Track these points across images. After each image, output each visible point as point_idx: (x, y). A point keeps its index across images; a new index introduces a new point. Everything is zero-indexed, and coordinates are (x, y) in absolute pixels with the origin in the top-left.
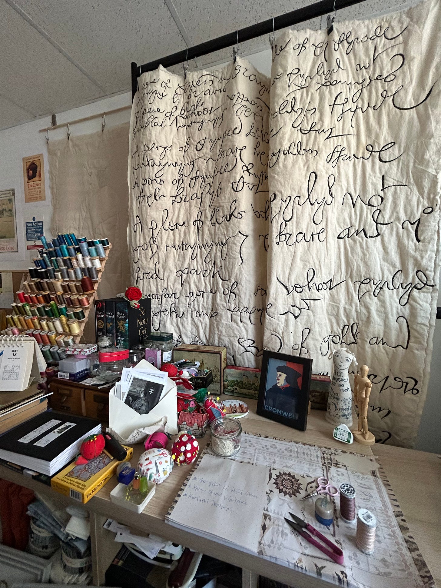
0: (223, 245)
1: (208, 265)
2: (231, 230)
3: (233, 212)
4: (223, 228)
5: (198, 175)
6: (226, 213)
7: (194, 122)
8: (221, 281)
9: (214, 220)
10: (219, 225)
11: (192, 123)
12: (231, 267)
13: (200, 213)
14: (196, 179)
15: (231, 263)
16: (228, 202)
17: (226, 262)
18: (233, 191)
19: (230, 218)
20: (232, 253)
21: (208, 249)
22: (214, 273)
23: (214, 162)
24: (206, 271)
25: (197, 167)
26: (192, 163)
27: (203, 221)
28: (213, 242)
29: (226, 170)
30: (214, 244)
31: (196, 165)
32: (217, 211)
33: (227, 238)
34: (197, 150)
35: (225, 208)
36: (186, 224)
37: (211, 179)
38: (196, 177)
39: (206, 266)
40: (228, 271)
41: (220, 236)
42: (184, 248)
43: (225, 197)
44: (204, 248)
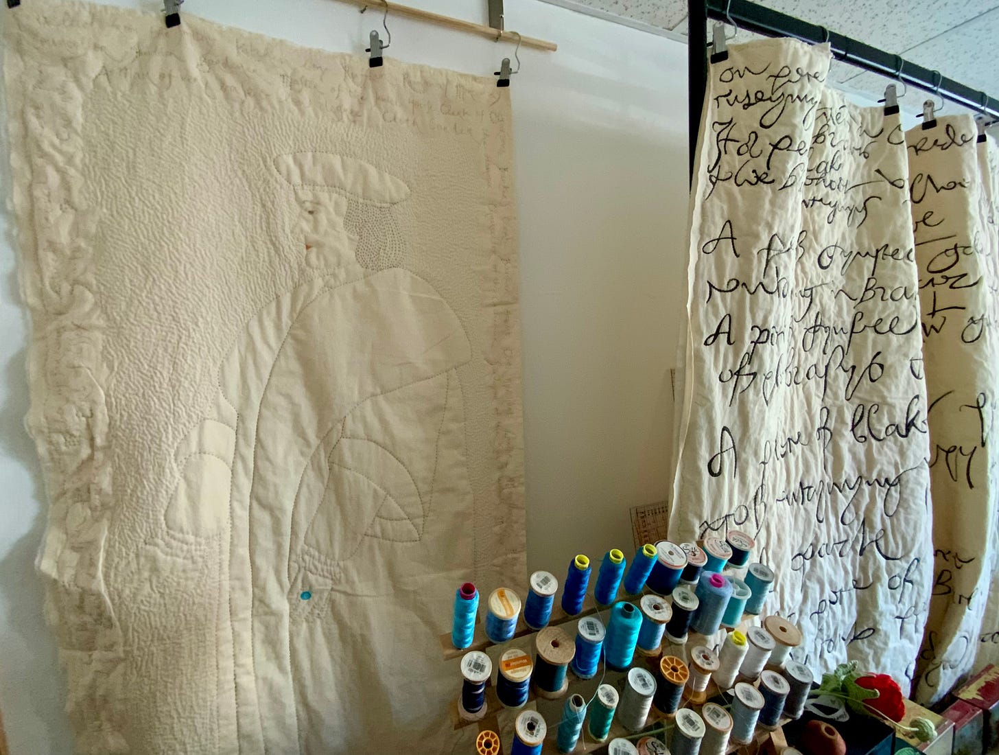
0: (891, 485)
1: (851, 529)
2: (912, 457)
3: (914, 419)
4: (891, 450)
5: (819, 323)
6: (897, 421)
7: (819, 199)
8: (883, 561)
9: (863, 429)
10: (878, 443)
11: (814, 200)
12: (911, 531)
13: (825, 410)
14: (815, 332)
15: (912, 524)
16: (903, 399)
17: (898, 520)
18: (913, 377)
19: (908, 430)
20: (914, 503)
21: (851, 494)
22: (863, 544)
23: (853, 303)
24: (846, 541)
25: (819, 305)
26: (809, 293)
27: (832, 429)
28: (860, 477)
29: (895, 330)
30: (864, 482)
31: (817, 301)
32: (873, 411)
33: (901, 471)
34: (822, 267)
35: (898, 410)
36: (803, 438)
37: (846, 338)
38: (814, 327)
39: (845, 532)
40: (904, 538)
41: (885, 468)
42: (806, 497)
43: (897, 386)
44: (841, 491)
